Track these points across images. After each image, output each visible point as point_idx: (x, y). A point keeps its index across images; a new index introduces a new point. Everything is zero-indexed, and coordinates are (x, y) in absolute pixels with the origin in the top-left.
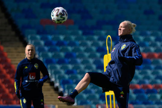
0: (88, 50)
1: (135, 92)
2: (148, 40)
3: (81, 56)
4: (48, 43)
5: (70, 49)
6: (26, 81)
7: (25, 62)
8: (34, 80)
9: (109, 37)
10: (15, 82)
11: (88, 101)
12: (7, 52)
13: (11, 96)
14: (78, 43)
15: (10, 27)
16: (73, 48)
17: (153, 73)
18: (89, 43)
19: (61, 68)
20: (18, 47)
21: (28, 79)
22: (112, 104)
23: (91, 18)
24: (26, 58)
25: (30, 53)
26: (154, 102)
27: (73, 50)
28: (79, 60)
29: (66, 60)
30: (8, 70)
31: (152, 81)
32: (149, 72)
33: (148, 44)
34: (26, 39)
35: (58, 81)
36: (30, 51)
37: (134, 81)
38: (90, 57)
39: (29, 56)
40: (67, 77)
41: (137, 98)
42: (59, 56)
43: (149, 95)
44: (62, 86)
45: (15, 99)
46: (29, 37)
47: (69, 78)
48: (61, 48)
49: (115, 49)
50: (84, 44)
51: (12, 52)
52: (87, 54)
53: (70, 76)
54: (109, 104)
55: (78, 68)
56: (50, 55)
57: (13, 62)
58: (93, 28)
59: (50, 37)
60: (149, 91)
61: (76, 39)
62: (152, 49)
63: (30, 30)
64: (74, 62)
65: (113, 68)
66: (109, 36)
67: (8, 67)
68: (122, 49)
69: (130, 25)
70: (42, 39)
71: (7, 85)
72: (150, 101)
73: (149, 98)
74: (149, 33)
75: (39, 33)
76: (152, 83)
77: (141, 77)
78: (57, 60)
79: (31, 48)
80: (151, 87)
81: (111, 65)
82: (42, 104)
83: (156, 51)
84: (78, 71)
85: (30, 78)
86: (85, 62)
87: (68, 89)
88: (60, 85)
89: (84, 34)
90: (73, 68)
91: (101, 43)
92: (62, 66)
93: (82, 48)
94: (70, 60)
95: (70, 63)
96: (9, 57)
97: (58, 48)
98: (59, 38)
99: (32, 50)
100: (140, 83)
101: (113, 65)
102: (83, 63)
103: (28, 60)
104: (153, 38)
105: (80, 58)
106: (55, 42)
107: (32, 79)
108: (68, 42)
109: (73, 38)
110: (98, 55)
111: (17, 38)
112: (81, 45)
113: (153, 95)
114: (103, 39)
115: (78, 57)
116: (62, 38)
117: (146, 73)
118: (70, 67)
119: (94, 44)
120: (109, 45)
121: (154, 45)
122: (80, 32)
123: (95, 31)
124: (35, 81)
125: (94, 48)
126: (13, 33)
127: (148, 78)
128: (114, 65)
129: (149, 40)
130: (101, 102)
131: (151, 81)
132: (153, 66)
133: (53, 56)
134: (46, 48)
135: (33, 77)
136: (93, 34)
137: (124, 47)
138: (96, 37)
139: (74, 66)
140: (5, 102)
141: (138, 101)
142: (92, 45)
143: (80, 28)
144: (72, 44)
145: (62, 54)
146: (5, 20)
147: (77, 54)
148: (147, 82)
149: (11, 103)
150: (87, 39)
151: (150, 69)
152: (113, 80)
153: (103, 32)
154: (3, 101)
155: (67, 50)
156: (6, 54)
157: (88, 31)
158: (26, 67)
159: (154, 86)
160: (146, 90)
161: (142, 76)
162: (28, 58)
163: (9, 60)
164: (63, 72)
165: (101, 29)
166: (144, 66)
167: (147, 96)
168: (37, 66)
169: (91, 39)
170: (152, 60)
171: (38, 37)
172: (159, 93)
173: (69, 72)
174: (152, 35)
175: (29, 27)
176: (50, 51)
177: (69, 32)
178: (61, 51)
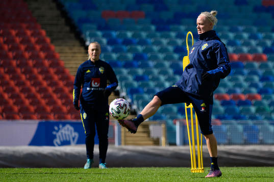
0: (163, 50)
1: (223, 104)
2: (239, 37)
3: (154, 58)
4: (111, 42)
5: (140, 48)
6: (88, 89)
7: (87, 65)
8: (98, 87)
9: (190, 34)
10: (74, 90)
11: (163, 115)
12: (60, 53)
13: (65, 109)
14: (151, 41)
15: (63, 21)
16: (144, 47)
17: (246, 80)
18: (165, 41)
19: (129, 73)
20: (74, 46)
21: (91, 87)
22: (194, 119)
23: (166, 9)
24: (89, 59)
25: (94, 54)
26: (247, 116)
27: (144, 51)
28: (151, 64)
29: (135, 63)
30: (60, 76)
31: (245, 91)
32: (241, 78)
33: (239, 42)
34: (83, 36)
35: (124, 89)
36: (94, 51)
37: (222, 90)
38: (165, 59)
39: (93, 57)
40: (136, 84)
41: (226, 111)
42: (125, 57)
43: (241, 108)
44: (130, 96)
45: (69, 112)
46: (88, 33)
47: (139, 86)
48: (128, 47)
49: (194, 49)
50: (158, 43)
51: (66, 53)
52: (161, 56)
53: (140, 83)
54: (189, 118)
55: (150, 73)
56: (114, 56)
57: (67, 66)
58: (170, 22)
59: (114, 34)
60: (241, 103)
61: (148, 36)
62: (245, 49)
63: (88, 25)
64: (144, 66)
65: (191, 74)
66: (190, 32)
67: (61, 72)
68: (203, 49)
69: (209, 18)
70: (104, 36)
71: (59, 95)
72: (242, 115)
73: (241, 111)
74: (241, 28)
75: (99, 28)
76: (244, 93)
77: (230, 84)
78: (123, 63)
79: (95, 48)
80: (244, 97)
81: (188, 70)
82: (107, 118)
83: (249, 52)
84: (150, 77)
85: (93, 85)
86: (159, 65)
87: (138, 99)
88: (127, 94)
89: (158, 30)
90: (144, 73)
91: (179, 42)
92: (129, 70)
93: (156, 48)
94: (140, 63)
95: (139, 67)
96: (62, 58)
97: (125, 48)
98: (125, 35)
99: (97, 50)
100: (230, 92)
101: (190, 70)
102: (156, 67)
103: (92, 62)
104: (246, 35)
105: (153, 61)
106: (121, 40)
107: (95, 86)
108: (137, 40)
109: (144, 34)
110: (176, 56)
111: (72, 35)
112: (154, 43)
113: (246, 107)
114: (182, 36)
115: (150, 59)
116: (129, 34)
117: (237, 79)
118: (140, 72)
119: (171, 43)
120: (190, 44)
121: (247, 44)
122: (153, 28)
123: (171, 27)
124: (99, 89)
125: (171, 48)
126: (67, 29)
127: (240, 86)
128: (192, 69)
129: (241, 37)
130: (180, 116)
131: (243, 90)
132: (246, 71)
133: (118, 58)
134: (110, 48)
135: (96, 83)
136: (170, 30)
137: (205, 46)
138: (173, 34)
139: (144, 70)
140: (56, 116)
141: (226, 115)
142: (169, 44)
143: (153, 23)
144: (142, 42)
145: (130, 56)
146: (56, 12)
147: (149, 55)
148: (239, 91)
149: (65, 118)
150: (162, 37)
151: (242, 74)
152: (191, 89)
153: (182, 28)
154: (54, 115)
155: (136, 50)
156: (58, 55)
157: (163, 27)
158: (89, 71)
159: (248, 96)
160: (237, 102)
161: (232, 83)
162: (91, 60)
163: (62, 63)
164: (130, 78)
165: (180, 23)
166: (235, 71)
167: (238, 109)
168: (102, 70)
169: (167, 37)
170: (245, 63)
171: (99, 33)
172: (254, 105)
173: (138, 78)
174: (244, 31)
175: (87, 20)
176: (114, 51)
177: (139, 27)
178: (129, 51)
